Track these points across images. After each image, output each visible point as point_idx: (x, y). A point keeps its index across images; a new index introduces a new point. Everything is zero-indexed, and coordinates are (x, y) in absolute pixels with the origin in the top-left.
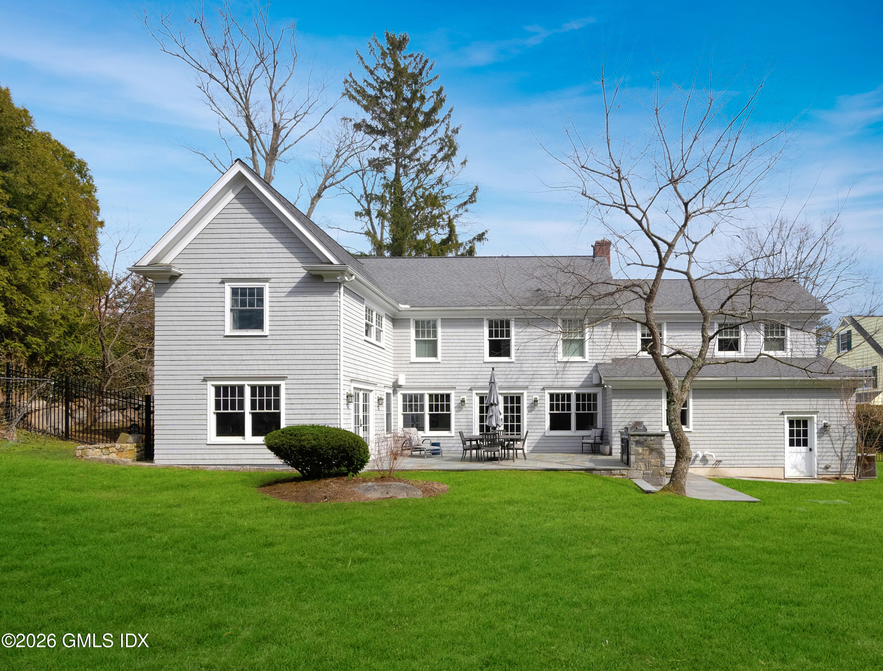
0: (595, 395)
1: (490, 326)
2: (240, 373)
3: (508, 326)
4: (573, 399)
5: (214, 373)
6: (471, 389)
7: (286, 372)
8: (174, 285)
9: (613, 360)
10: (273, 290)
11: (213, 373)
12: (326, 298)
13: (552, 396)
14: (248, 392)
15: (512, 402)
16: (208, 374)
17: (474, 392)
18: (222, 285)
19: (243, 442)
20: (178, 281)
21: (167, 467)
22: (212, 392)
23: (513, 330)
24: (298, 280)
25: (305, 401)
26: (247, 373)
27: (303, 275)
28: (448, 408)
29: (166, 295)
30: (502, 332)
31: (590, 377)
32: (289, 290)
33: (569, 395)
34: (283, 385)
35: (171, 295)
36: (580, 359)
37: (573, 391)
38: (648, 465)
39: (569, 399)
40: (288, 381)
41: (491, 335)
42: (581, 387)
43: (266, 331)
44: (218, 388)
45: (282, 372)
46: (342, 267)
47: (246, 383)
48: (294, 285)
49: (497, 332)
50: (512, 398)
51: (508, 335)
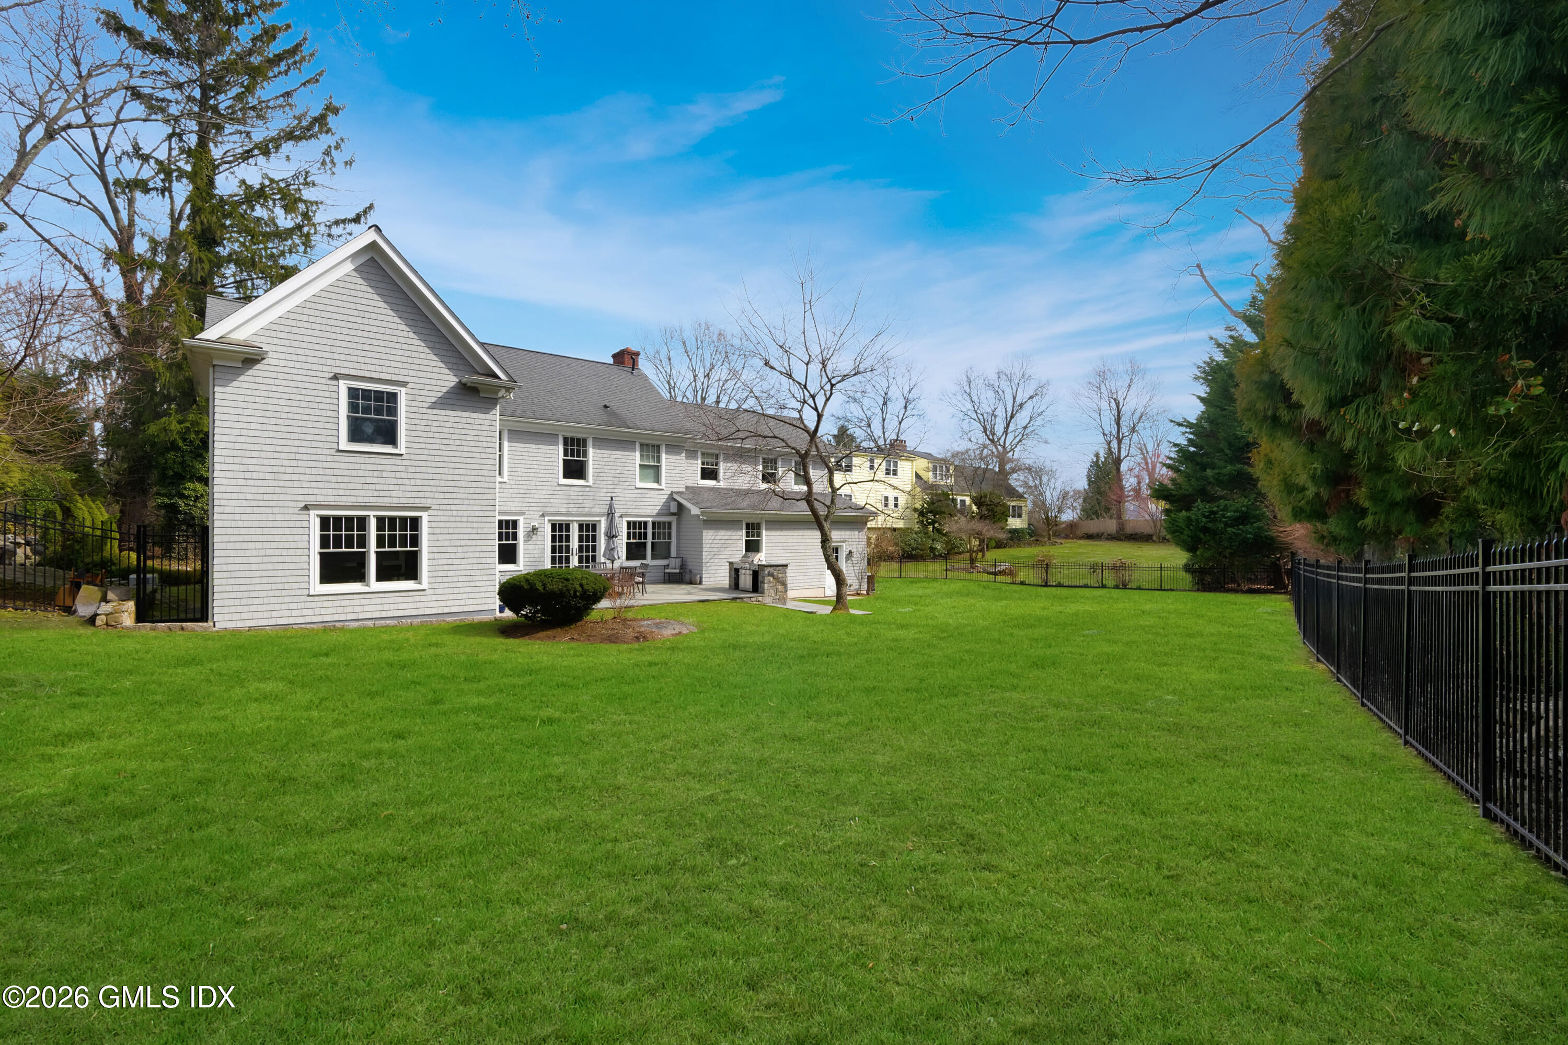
0: (670, 524)
1: (565, 444)
2: (361, 501)
3: (585, 445)
4: (650, 527)
5: (321, 500)
6: (543, 515)
7: (429, 501)
8: (250, 372)
9: (687, 488)
10: (410, 397)
11: (320, 498)
12: (482, 416)
13: (629, 523)
14: (373, 525)
15: (587, 530)
16: (311, 500)
17: (547, 518)
18: (335, 382)
19: (366, 589)
20: (258, 366)
21: (235, 632)
22: (316, 524)
23: (591, 451)
24: (445, 390)
25: (454, 537)
26: (373, 501)
27: (452, 384)
28: (515, 537)
29: (235, 384)
30: (578, 451)
31: (667, 505)
32: (434, 400)
33: (645, 523)
34: (425, 516)
35: (244, 385)
36: (655, 486)
37: (650, 520)
38: (776, 591)
39: (645, 528)
40: (430, 512)
41: (566, 454)
42: (658, 515)
43: (402, 447)
44: (325, 521)
45: (423, 501)
46: (511, 384)
47: (371, 513)
48: (440, 395)
49: (572, 450)
50: (587, 525)
51: (585, 455)
